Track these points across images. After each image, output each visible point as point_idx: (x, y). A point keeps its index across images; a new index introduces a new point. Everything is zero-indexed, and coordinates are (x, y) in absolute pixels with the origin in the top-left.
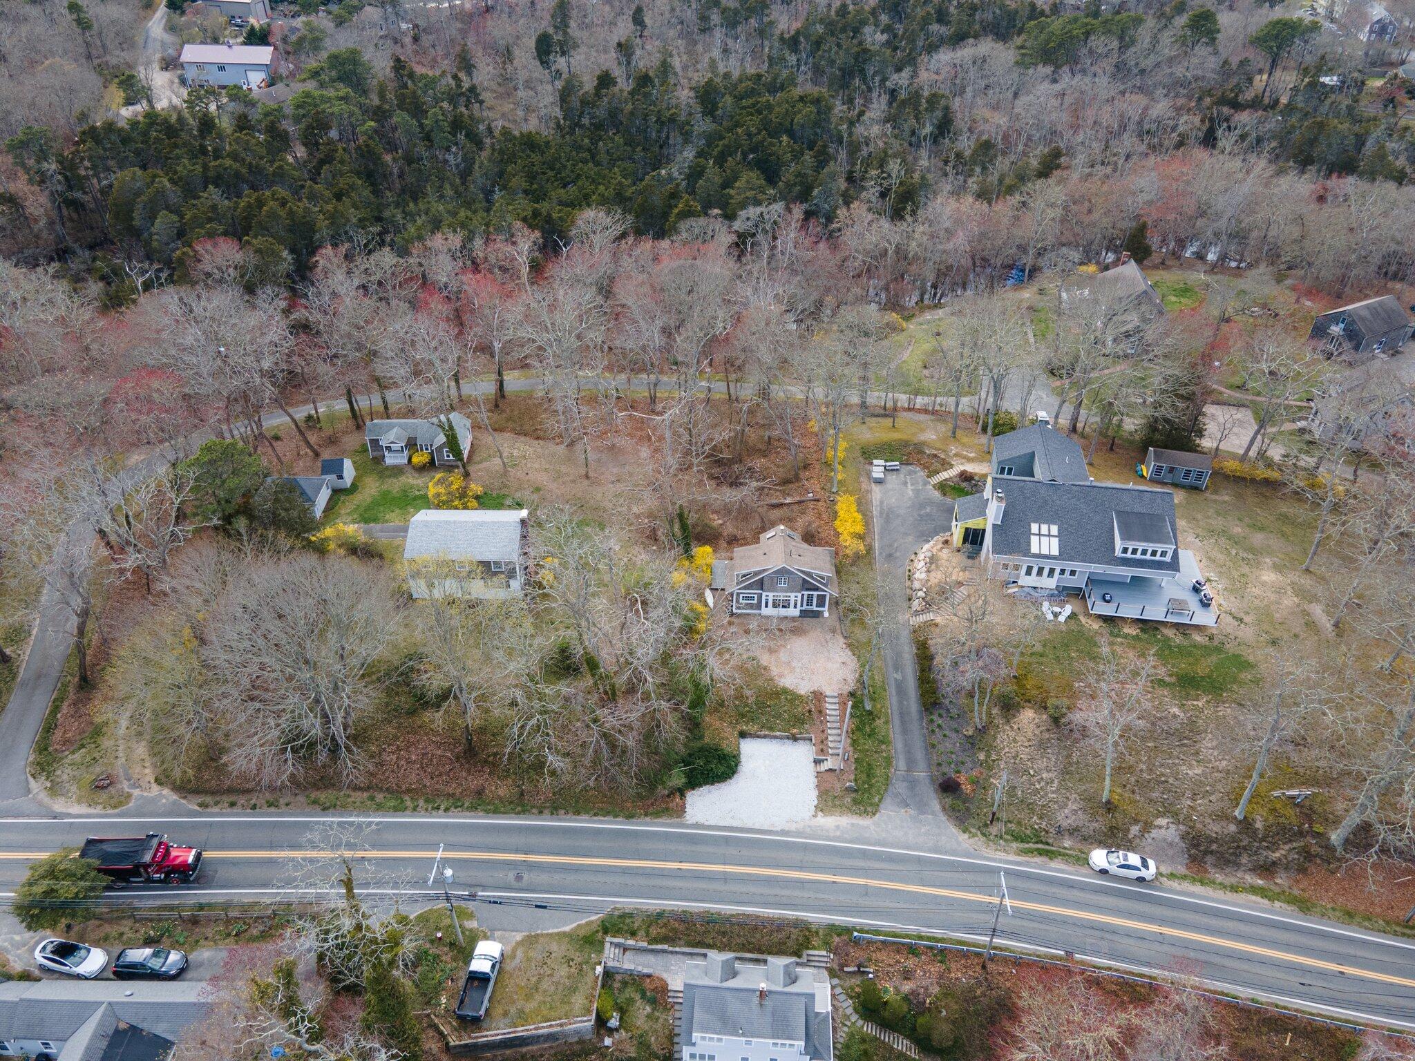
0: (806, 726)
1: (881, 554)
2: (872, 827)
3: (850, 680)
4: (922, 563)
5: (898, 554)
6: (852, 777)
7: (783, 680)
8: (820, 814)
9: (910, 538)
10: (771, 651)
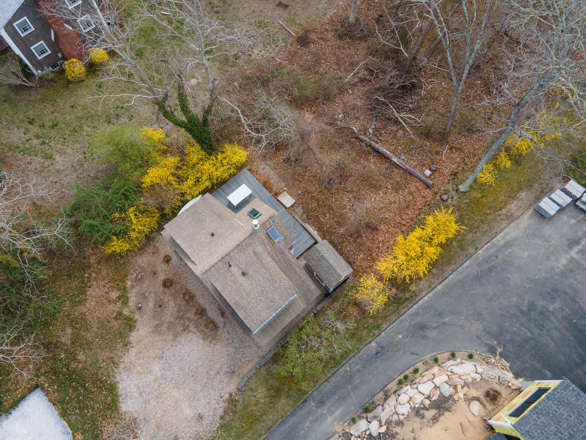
1: (416, 314)
5: (433, 334)
7: (124, 375)
9: (476, 327)
10: (157, 329)
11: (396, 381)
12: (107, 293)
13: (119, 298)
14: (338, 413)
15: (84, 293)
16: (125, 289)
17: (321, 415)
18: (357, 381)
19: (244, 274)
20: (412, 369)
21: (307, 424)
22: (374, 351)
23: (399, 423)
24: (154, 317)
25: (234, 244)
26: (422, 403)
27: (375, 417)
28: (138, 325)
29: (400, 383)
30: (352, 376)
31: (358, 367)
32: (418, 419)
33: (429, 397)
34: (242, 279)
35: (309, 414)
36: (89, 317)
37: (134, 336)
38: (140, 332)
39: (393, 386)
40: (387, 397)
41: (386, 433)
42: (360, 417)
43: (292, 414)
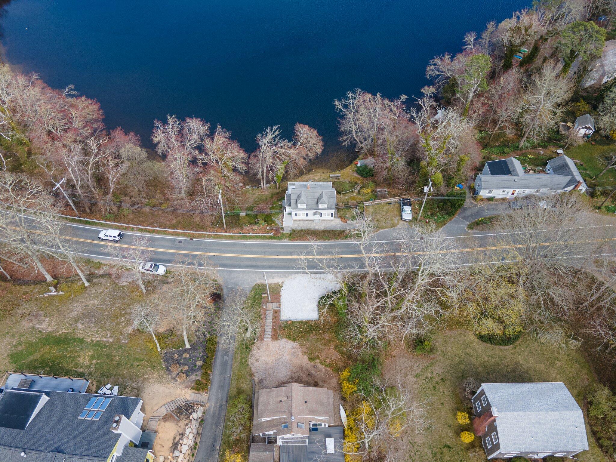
0: (283, 325)
2: (257, 279)
3: (256, 350)
4: (185, 448)
6: (263, 300)
7: (295, 346)
8: (280, 284)
10: (301, 368)
11: (198, 443)
12: (331, 359)
13: (325, 362)
14: (212, 410)
15: (338, 351)
16: (327, 366)
17: (217, 403)
18: (214, 427)
19: (281, 401)
20: (195, 455)
21: (220, 396)
22: (215, 445)
23: (186, 425)
24: (307, 369)
25: (294, 405)
26: (183, 440)
27: (197, 420)
28: (309, 362)
29: (196, 444)
30: (217, 426)
31: (217, 432)
32: (181, 432)
33: (181, 445)
34: (279, 399)
35: (222, 399)
36: (327, 347)
37: (306, 358)
38: (305, 361)
39: (198, 440)
40: (198, 433)
41: (189, 417)
42: (203, 416)
43: (228, 393)
